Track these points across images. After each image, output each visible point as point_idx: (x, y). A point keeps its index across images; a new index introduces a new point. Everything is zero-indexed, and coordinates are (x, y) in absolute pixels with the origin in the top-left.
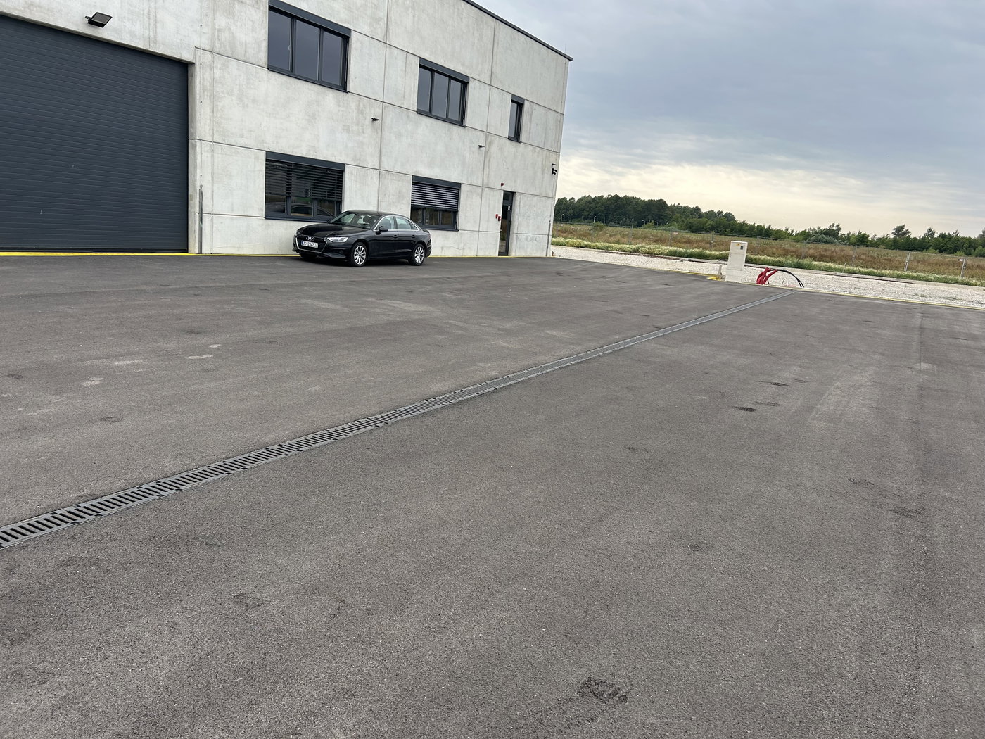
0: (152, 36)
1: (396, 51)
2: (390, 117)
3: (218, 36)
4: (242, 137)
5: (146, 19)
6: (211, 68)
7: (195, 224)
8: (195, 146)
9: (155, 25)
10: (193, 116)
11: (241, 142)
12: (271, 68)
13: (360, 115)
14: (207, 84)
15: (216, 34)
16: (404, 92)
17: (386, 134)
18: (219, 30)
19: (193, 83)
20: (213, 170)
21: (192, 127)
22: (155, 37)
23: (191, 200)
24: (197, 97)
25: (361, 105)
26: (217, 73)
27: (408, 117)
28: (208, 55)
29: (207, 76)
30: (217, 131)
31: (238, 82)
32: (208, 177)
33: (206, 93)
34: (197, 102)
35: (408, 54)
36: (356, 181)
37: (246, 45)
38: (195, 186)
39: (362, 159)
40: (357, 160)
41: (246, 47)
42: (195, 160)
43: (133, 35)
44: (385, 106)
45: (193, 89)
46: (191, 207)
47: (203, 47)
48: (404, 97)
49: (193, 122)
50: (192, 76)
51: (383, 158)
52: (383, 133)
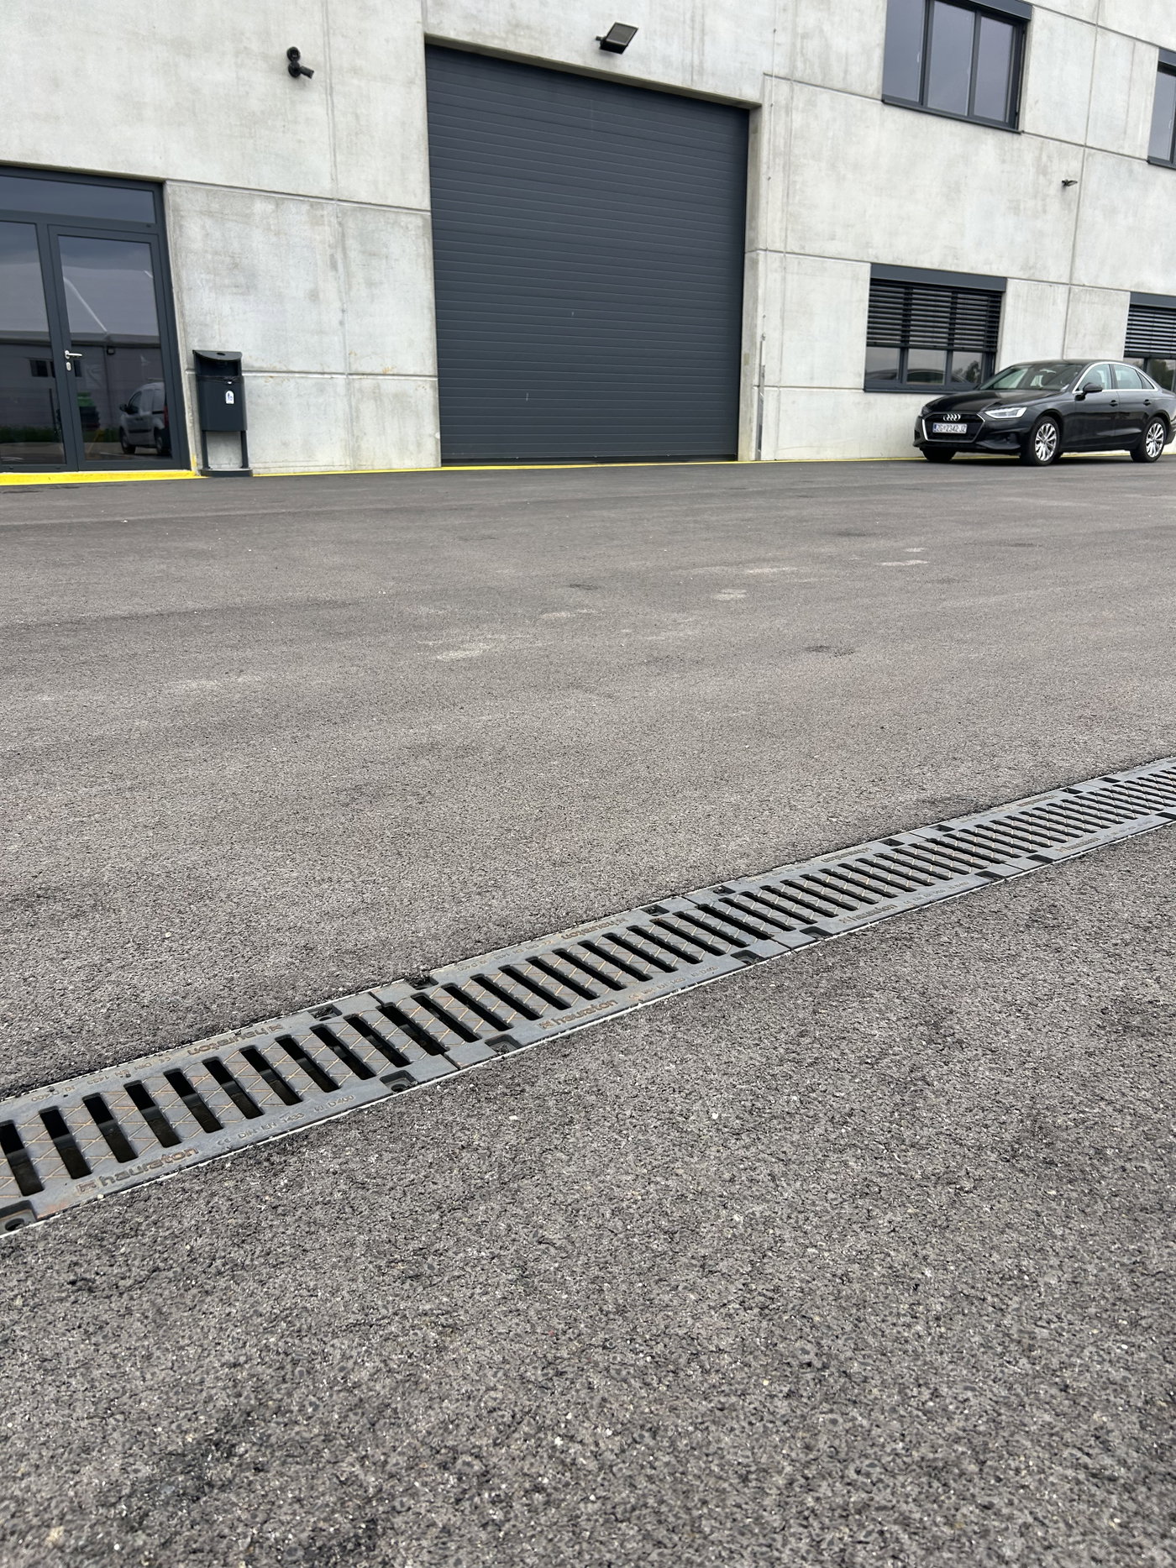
0: (696, 62)
1: (1114, 38)
2: (1097, 176)
3: (802, 48)
4: (833, 239)
5: (688, 30)
6: (788, 110)
7: (752, 406)
8: (755, 263)
9: (702, 40)
10: (756, 208)
11: (832, 248)
12: (886, 101)
13: (1041, 177)
14: (781, 142)
15: (799, 45)
16: (1127, 123)
17: (1088, 213)
18: (805, 36)
19: (757, 141)
20: (784, 304)
21: (751, 228)
22: (701, 62)
23: (747, 363)
24: (764, 168)
25: (1044, 158)
26: (798, 119)
27: (1131, 172)
28: (784, 87)
29: (781, 129)
30: (793, 230)
31: (830, 134)
32: (775, 319)
33: (777, 160)
34: (763, 179)
35: (1139, 44)
36: (1026, 311)
37: (847, 58)
38: (753, 336)
39: (1038, 266)
40: (1030, 268)
41: (847, 64)
42: (756, 287)
43: (666, 61)
44: (1089, 154)
45: (757, 156)
46: (746, 375)
47: (776, 72)
48: (1125, 133)
49: (754, 218)
50: (756, 131)
51: (1077, 261)
52: (1081, 210)
